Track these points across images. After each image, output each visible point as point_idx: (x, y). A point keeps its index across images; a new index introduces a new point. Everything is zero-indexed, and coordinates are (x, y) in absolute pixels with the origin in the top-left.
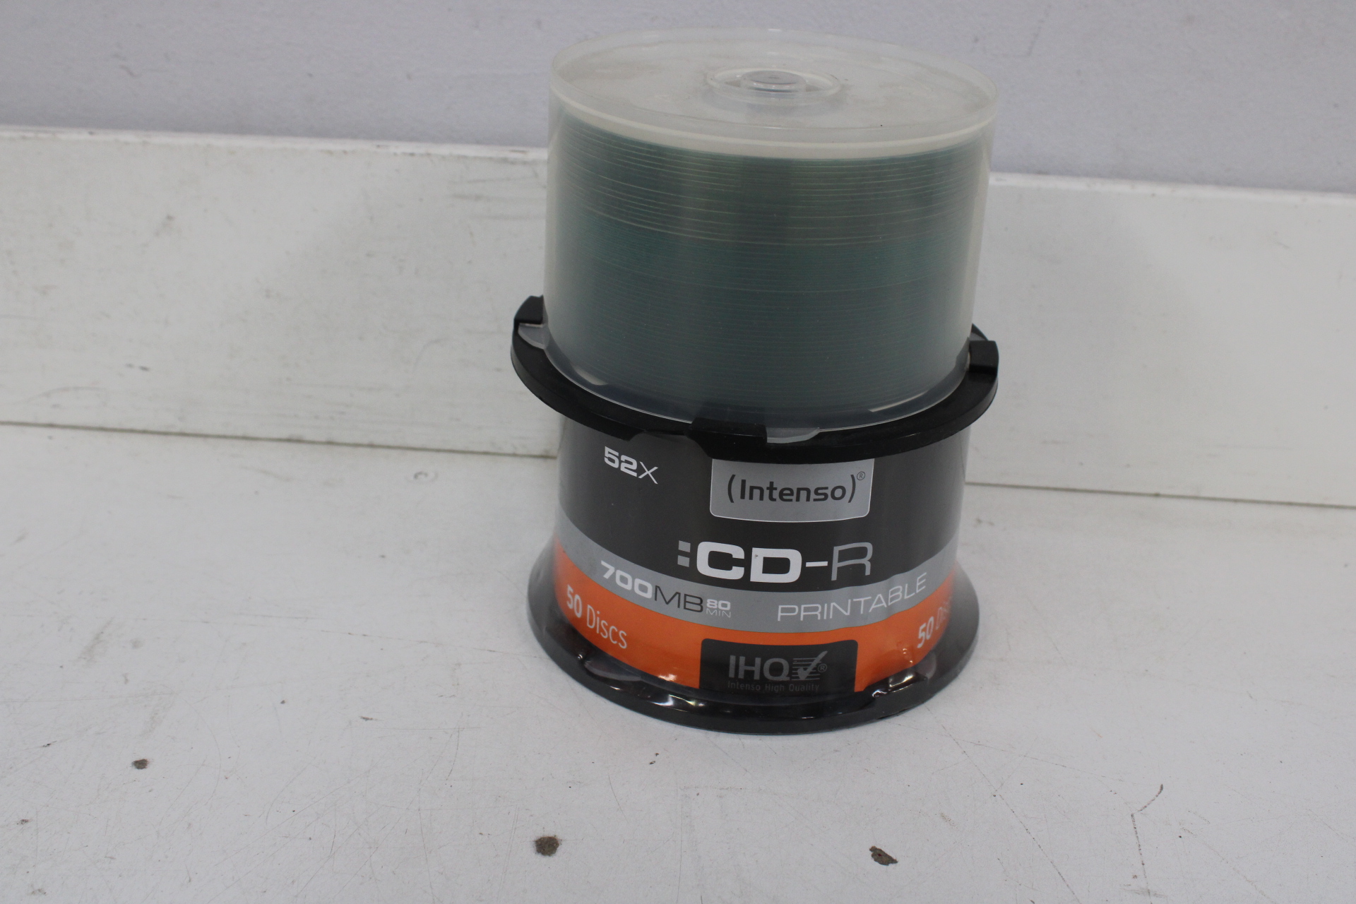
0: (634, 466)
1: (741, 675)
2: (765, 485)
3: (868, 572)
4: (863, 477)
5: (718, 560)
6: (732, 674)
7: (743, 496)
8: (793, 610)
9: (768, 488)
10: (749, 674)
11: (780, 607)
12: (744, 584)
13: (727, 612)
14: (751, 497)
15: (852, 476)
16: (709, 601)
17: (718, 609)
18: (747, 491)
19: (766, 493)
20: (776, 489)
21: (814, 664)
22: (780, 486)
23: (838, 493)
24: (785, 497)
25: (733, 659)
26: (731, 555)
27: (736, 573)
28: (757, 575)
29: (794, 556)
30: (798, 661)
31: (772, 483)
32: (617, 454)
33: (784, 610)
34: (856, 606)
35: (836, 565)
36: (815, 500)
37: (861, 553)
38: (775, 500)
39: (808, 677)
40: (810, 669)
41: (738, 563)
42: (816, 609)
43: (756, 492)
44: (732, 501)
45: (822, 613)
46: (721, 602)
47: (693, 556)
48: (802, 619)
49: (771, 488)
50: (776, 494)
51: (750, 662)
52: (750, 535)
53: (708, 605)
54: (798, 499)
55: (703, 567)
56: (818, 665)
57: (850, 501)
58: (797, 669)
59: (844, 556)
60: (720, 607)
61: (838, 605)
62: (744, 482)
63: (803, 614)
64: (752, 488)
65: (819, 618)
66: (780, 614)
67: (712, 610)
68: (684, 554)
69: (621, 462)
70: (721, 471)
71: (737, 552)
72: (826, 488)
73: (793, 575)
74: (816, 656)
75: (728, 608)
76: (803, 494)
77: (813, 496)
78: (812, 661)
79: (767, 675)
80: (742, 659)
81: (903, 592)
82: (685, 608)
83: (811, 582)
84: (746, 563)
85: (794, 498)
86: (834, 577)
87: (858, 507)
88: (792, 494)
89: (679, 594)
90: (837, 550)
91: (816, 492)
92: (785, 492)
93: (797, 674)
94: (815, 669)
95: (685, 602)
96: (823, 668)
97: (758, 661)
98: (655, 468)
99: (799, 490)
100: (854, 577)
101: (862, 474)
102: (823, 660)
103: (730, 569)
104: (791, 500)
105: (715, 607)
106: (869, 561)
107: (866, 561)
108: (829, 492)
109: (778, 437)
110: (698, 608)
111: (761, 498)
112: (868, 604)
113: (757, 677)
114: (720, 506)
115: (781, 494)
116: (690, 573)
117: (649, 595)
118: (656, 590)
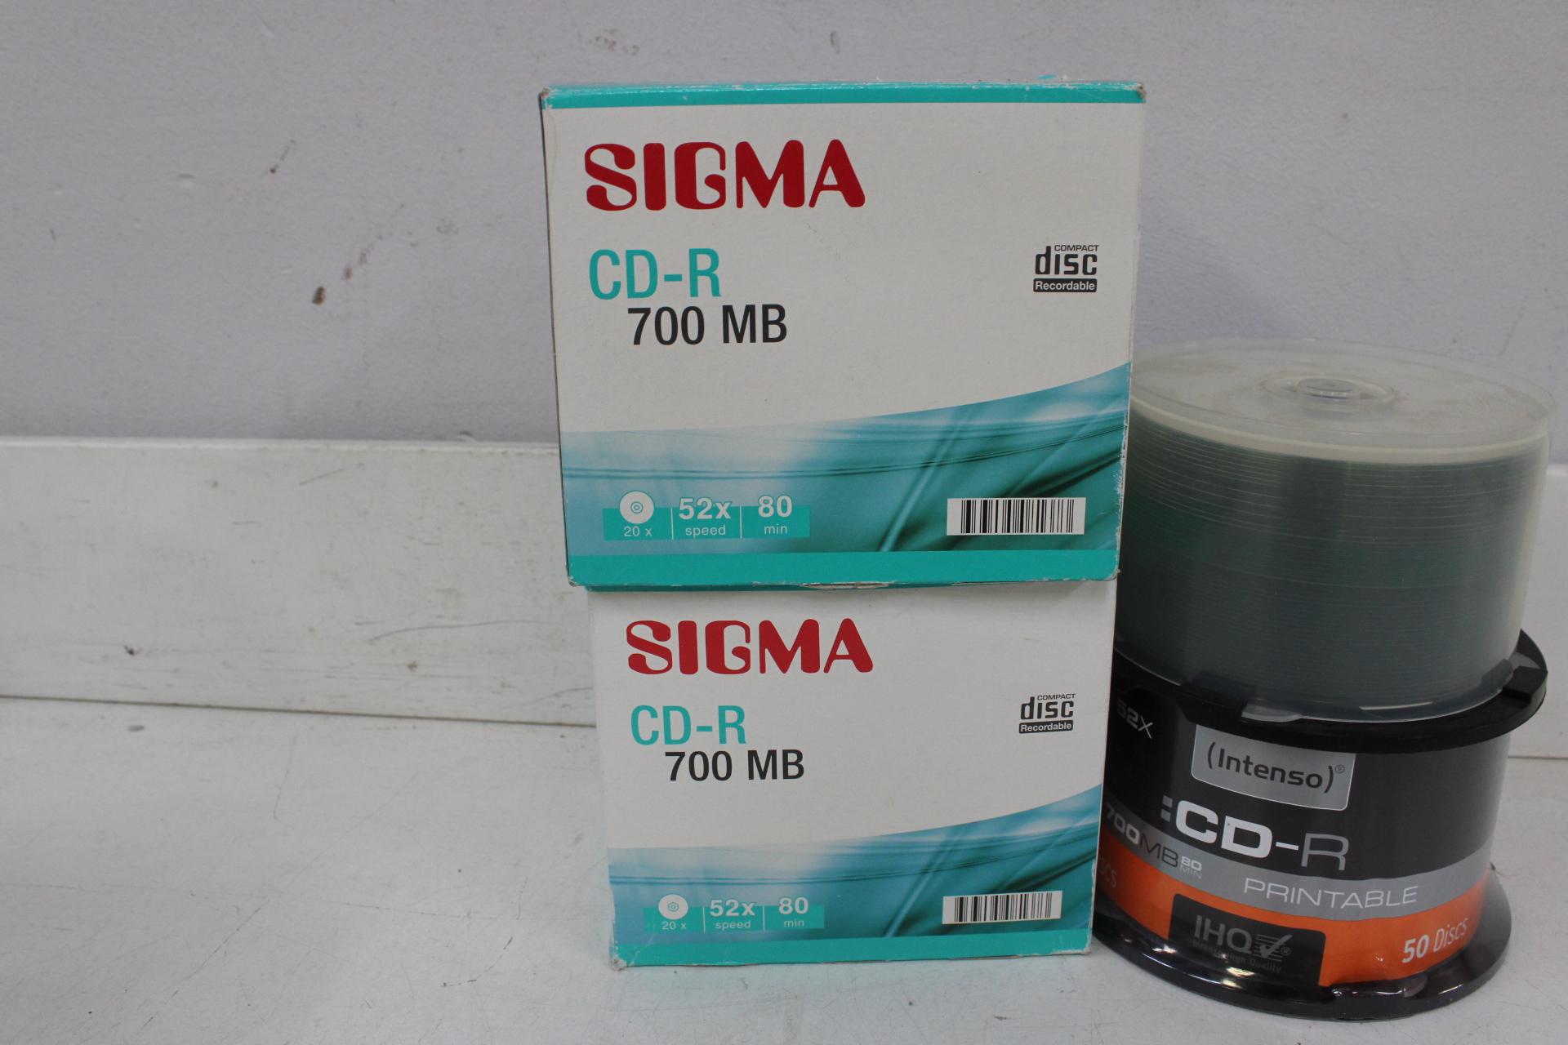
0: (1136, 719)
1: (1206, 937)
2: (1242, 758)
3: (1342, 867)
4: (1342, 770)
5: (1195, 821)
6: (1197, 934)
7: (1221, 765)
8: (1260, 886)
9: (1244, 762)
10: (1213, 938)
11: (1248, 879)
12: (1215, 848)
13: (1198, 872)
14: (1228, 767)
15: (1330, 768)
16: (1183, 858)
17: (1190, 867)
18: (1225, 761)
19: (1243, 766)
20: (1251, 764)
21: (1277, 945)
22: (1256, 761)
23: (1314, 781)
24: (1260, 773)
25: (1199, 919)
26: (1205, 819)
27: (1209, 837)
28: (1228, 843)
29: (1265, 834)
30: (1260, 937)
31: (1248, 758)
32: (1125, 705)
33: (1251, 884)
34: (1326, 899)
35: (1307, 852)
36: (1289, 782)
37: (1337, 846)
38: (1250, 774)
39: (1270, 956)
40: (1273, 949)
41: (1212, 827)
42: (1283, 890)
43: (1233, 764)
44: (1211, 767)
45: (1289, 896)
46: (1194, 862)
47: (1173, 811)
48: (1268, 896)
49: (1247, 762)
50: (1251, 769)
51: (1215, 927)
52: (1226, 803)
53: (1182, 862)
54: (1272, 778)
55: (1181, 825)
56: (1281, 946)
57: (1326, 791)
58: (1259, 945)
59: (1315, 844)
60: (1193, 867)
61: (1308, 892)
62: (1222, 751)
63: (1269, 892)
64: (1230, 759)
65: (1286, 900)
66: (1247, 887)
67: (1185, 867)
68: (1167, 808)
69: (1127, 713)
70: (1204, 736)
71: (1212, 817)
72: (1302, 774)
73: (1263, 851)
74: (1280, 937)
75: (1199, 869)
76: (1278, 774)
77: (1287, 778)
78: (1276, 941)
79: (1230, 942)
80: (1208, 922)
81: (1385, 898)
82: (1163, 860)
83: (1278, 862)
84: (1219, 829)
85: (1268, 776)
86: (1304, 863)
87: (1336, 798)
88: (1267, 772)
89: (1160, 846)
90: (1309, 837)
91: (1291, 774)
92: (1261, 768)
93: (1259, 950)
94: (1277, 950)
95: (1164, 854)
96: (1286, 951)
97: (1222, 927)
98: (1151, 724)
99: (1274, 769)
100: (1325, 869)
101: (1341, 768)
102: (1287, 944)
103: (1204, 831)
104: (1265, 778)
105: (1188, 865)
106: (1344, 856)
107: (1341, 856)
108: (1304, 777)
109: (1255, 714)
110: (1174, 862)
111: (1238, 770)
112: (1340, 900)
113: (1220, 942)
114: (1201, 770)
115: (1256, 770)
116: (1170, 828)
117: (1136, 841)
118: (1143, 837)
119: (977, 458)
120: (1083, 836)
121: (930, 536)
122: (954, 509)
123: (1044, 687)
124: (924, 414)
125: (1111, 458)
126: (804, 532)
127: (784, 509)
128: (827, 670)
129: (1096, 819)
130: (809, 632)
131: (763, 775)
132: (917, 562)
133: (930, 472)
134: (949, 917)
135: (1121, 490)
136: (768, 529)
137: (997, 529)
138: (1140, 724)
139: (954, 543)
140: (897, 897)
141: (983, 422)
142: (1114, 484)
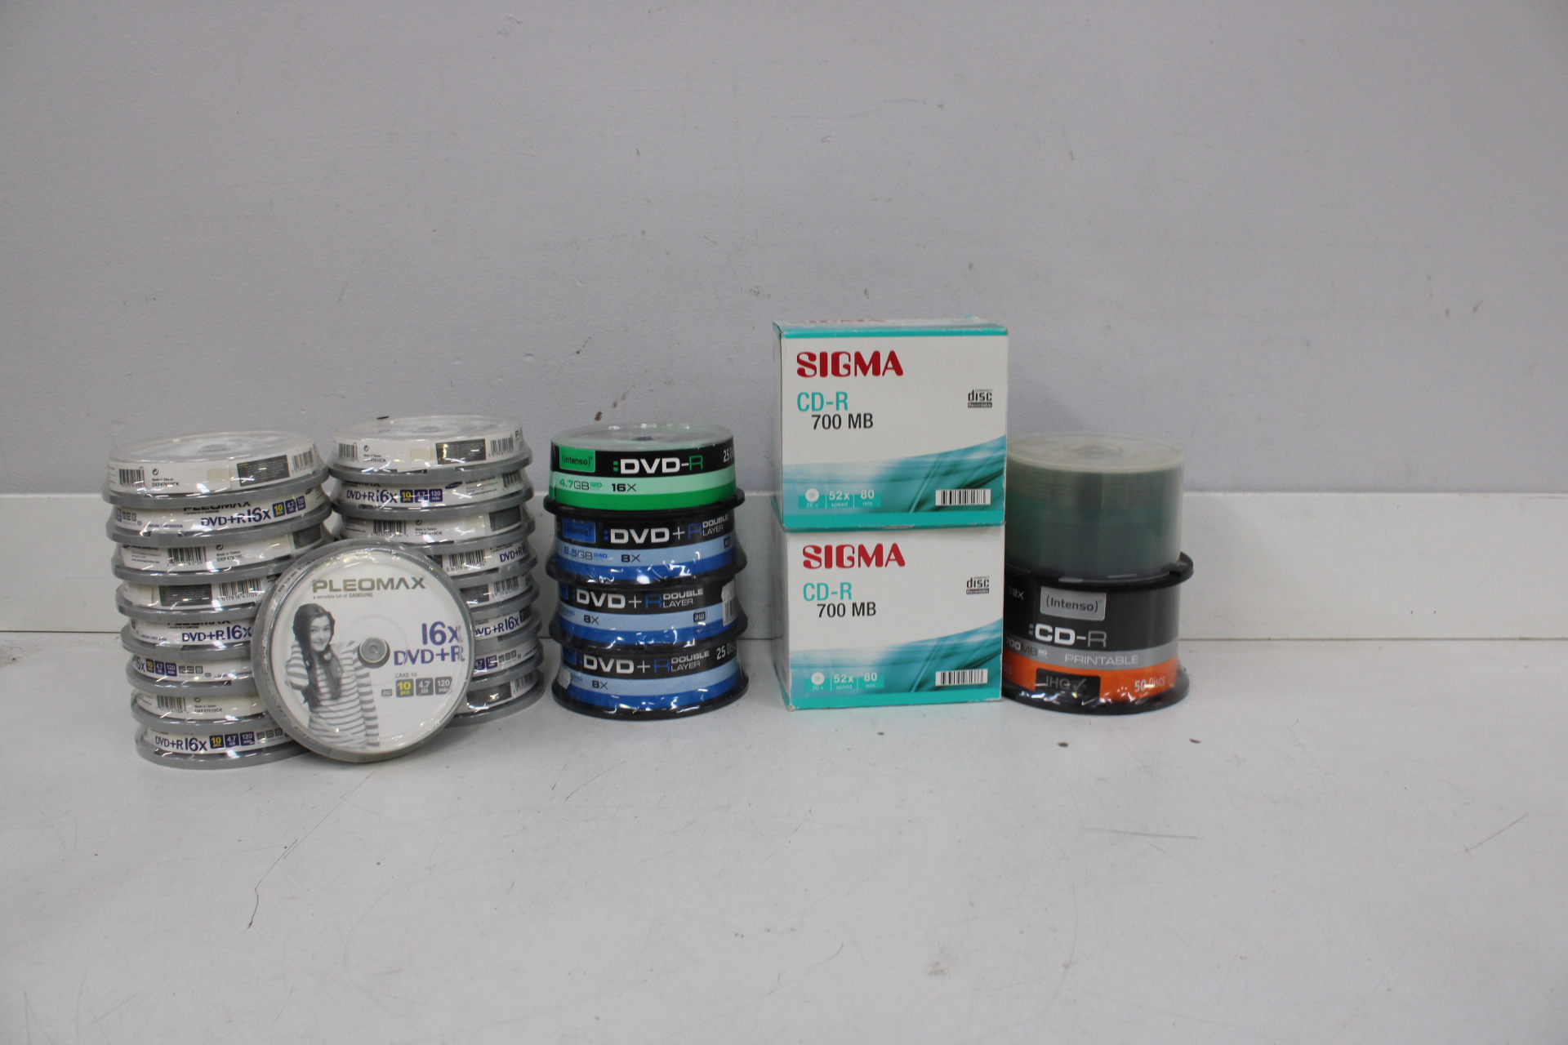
0: (1015, 592)
1: (1050, 686)
2: (1060, 601)
3: (1105, 645)
5: (1043, 633)
6: (1047, 684)
7: (1052, 605)
8: (1072, 658)
10: (1054, 685)
11: (1066, 656)
12: (1052, 643)
13: (1046, 656)
14: (1055, 605)
15: (1096, 601)
16: (1039, 651)
18: (1054, 603)
19: (1061, 604)
21: (1080, 684)
22: (1066, 601)
23: (1090, 607)
24: (1068, 606)
25: (1047, 678)
26: (1047, 631)
27: (1049, 638)
28: (1057, 640)
29: (1072, 633)
30: (1073, 681)
31: (1063, 600)
32: (1012, 588)
33: (1068, 657)
34: (1099, 661)
35: (1090, 640)
36: (1080, 609)
37: (1102, 637)
38: (1064, 607)
39: (1078, 689)
40: (1078, 686)
41: (1050, 634)
42: (1080, 658)
43: (1057, 604)
44: (1048, 606)
45: (1084, 661)
46: (1044, 652)
47: (1034, 630)
48: (1075, 662)
49: (1063, 602)
50: (1064, 605)
51: (1054, 680)
52: (1056, 622)
53: (1039, 653)
55: (1038, 635)
56: (1082, 684)
57: (1095, 612)
58: (1073, 686)
59: (1093, 636)
60: (1043, 654)
61: (1092, 659)
62: (1053, 598)
63: (1075, 660)
64: (1056, 601)
65: (1082, 663)
66: (1066, 659)
67: (1040, 655)
68: (1031, 630)
70: (1046, 593)
71: (1050, 629)
72: (1085, 605)
73: (1071, 641)
74: (1081, 680)
75: (1046, 654)
76: (1075, 606)
77: (1079, 607)
78: (1080, 682)
79: (1060, 687)
80: (1051, 678)
81: (1125, 661)
82: (1031, 654)
83: (1079, 645)
84: (1053, 634)
85: (1072, 607)
86: (1089, 645)
87: (1100, 615)
88: (1071, 605)
89: (1029, 648)
90: (1090, 633)
91: (1081, 605)
92: (1068, 604)
94: (1080, 686)
95: (1031, 651)
96: (1085, 686)
97: (1057, 679)
98: (1022, 594)
99: (1074, 604)
100: (1097, 647)
101: (1100, 601)
102: (1085, 683)
103: (1047, 637)
104: (1070, 608)
105: (1041, 653)
107: (1104, 641)
109: (1063, 580)
110: (1035, 654)
111: (1059, 606)
112: (1105, 661)
113: (1057, 686)
114: (1045, 609)
115: (1066, 605)
116: (1033, 638)
117: (1019, 649)
118: (1022, 646)
119: (947, 474)
120: (996, 642)
121: (928, 506)
122: (938, 494)
123: (976, 574)
124: (926, 456)
125: (1000, 473)
126: (879, 505)
127: (871, 495)
128: (886, 565)
129: (1001, 635)
130: (879, 549)
131: (858, 614)
132: (925, 517)
133: (928, 480)
134: (938, 682)
135: (1004, 486)
136: (865, 504)
137: (955, 502)
138: (1018, 594)
139: (939, 509)
140: (915, 673)
141: (949, 459)
142: (1001, 483)
